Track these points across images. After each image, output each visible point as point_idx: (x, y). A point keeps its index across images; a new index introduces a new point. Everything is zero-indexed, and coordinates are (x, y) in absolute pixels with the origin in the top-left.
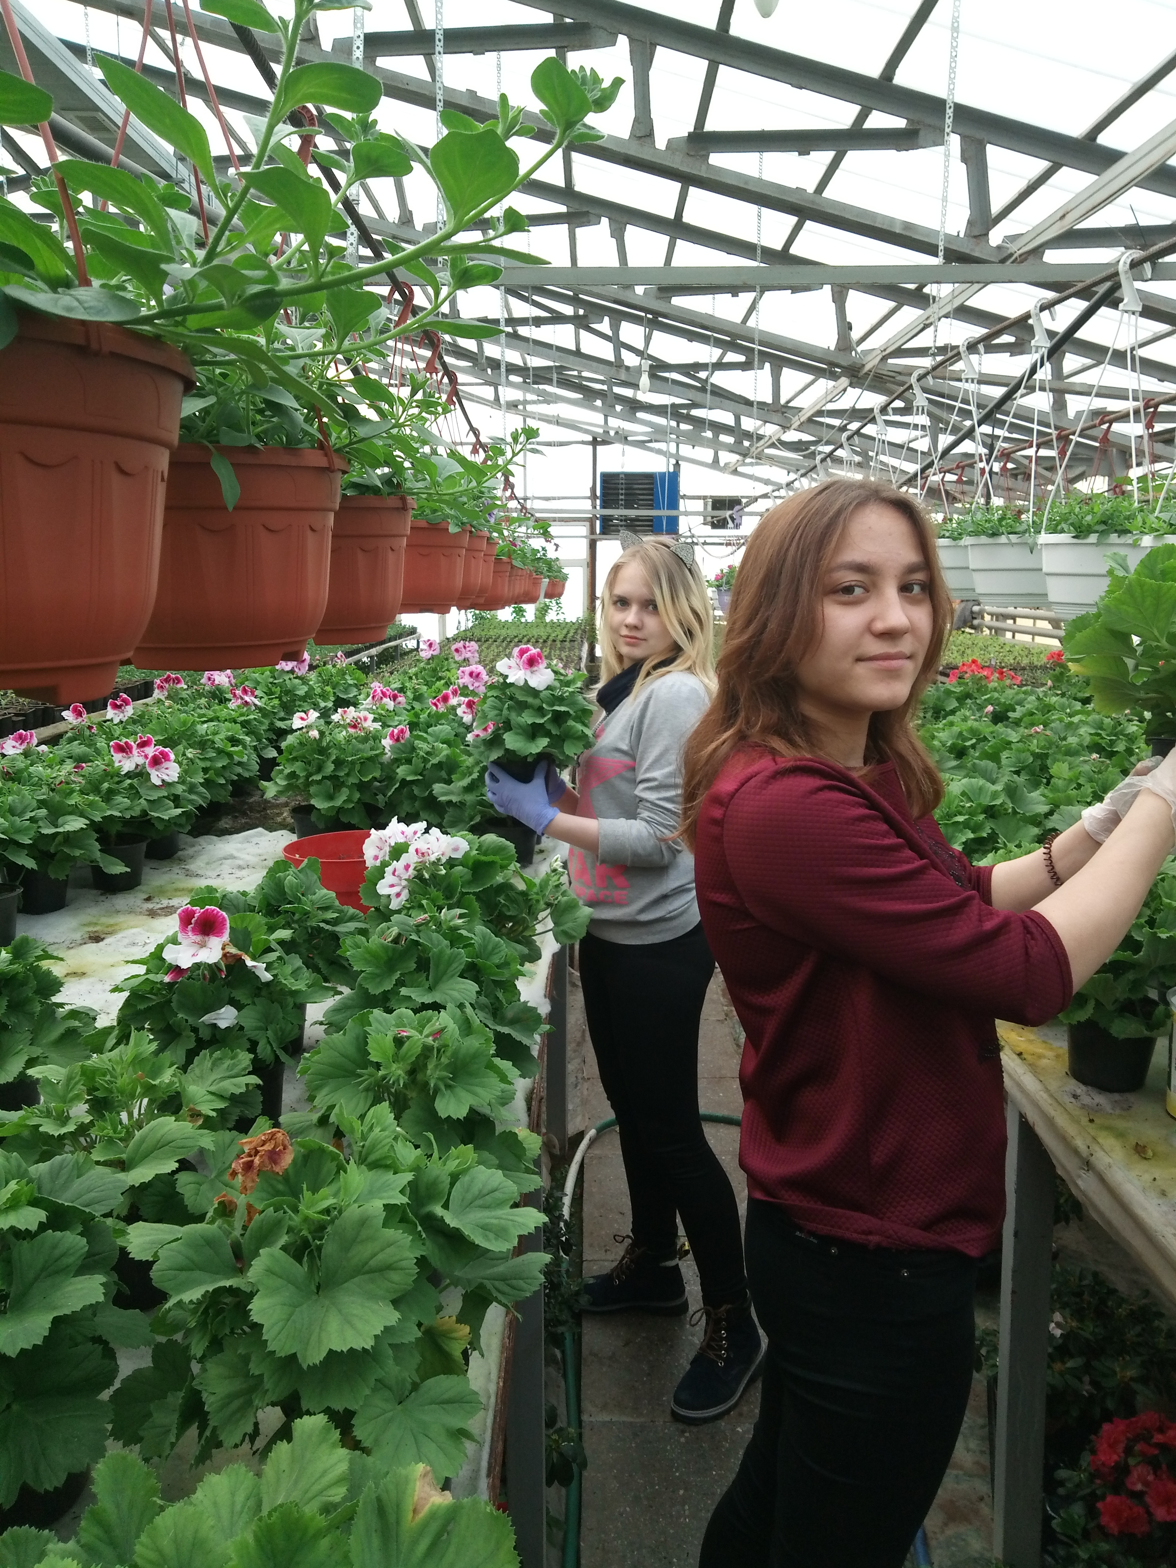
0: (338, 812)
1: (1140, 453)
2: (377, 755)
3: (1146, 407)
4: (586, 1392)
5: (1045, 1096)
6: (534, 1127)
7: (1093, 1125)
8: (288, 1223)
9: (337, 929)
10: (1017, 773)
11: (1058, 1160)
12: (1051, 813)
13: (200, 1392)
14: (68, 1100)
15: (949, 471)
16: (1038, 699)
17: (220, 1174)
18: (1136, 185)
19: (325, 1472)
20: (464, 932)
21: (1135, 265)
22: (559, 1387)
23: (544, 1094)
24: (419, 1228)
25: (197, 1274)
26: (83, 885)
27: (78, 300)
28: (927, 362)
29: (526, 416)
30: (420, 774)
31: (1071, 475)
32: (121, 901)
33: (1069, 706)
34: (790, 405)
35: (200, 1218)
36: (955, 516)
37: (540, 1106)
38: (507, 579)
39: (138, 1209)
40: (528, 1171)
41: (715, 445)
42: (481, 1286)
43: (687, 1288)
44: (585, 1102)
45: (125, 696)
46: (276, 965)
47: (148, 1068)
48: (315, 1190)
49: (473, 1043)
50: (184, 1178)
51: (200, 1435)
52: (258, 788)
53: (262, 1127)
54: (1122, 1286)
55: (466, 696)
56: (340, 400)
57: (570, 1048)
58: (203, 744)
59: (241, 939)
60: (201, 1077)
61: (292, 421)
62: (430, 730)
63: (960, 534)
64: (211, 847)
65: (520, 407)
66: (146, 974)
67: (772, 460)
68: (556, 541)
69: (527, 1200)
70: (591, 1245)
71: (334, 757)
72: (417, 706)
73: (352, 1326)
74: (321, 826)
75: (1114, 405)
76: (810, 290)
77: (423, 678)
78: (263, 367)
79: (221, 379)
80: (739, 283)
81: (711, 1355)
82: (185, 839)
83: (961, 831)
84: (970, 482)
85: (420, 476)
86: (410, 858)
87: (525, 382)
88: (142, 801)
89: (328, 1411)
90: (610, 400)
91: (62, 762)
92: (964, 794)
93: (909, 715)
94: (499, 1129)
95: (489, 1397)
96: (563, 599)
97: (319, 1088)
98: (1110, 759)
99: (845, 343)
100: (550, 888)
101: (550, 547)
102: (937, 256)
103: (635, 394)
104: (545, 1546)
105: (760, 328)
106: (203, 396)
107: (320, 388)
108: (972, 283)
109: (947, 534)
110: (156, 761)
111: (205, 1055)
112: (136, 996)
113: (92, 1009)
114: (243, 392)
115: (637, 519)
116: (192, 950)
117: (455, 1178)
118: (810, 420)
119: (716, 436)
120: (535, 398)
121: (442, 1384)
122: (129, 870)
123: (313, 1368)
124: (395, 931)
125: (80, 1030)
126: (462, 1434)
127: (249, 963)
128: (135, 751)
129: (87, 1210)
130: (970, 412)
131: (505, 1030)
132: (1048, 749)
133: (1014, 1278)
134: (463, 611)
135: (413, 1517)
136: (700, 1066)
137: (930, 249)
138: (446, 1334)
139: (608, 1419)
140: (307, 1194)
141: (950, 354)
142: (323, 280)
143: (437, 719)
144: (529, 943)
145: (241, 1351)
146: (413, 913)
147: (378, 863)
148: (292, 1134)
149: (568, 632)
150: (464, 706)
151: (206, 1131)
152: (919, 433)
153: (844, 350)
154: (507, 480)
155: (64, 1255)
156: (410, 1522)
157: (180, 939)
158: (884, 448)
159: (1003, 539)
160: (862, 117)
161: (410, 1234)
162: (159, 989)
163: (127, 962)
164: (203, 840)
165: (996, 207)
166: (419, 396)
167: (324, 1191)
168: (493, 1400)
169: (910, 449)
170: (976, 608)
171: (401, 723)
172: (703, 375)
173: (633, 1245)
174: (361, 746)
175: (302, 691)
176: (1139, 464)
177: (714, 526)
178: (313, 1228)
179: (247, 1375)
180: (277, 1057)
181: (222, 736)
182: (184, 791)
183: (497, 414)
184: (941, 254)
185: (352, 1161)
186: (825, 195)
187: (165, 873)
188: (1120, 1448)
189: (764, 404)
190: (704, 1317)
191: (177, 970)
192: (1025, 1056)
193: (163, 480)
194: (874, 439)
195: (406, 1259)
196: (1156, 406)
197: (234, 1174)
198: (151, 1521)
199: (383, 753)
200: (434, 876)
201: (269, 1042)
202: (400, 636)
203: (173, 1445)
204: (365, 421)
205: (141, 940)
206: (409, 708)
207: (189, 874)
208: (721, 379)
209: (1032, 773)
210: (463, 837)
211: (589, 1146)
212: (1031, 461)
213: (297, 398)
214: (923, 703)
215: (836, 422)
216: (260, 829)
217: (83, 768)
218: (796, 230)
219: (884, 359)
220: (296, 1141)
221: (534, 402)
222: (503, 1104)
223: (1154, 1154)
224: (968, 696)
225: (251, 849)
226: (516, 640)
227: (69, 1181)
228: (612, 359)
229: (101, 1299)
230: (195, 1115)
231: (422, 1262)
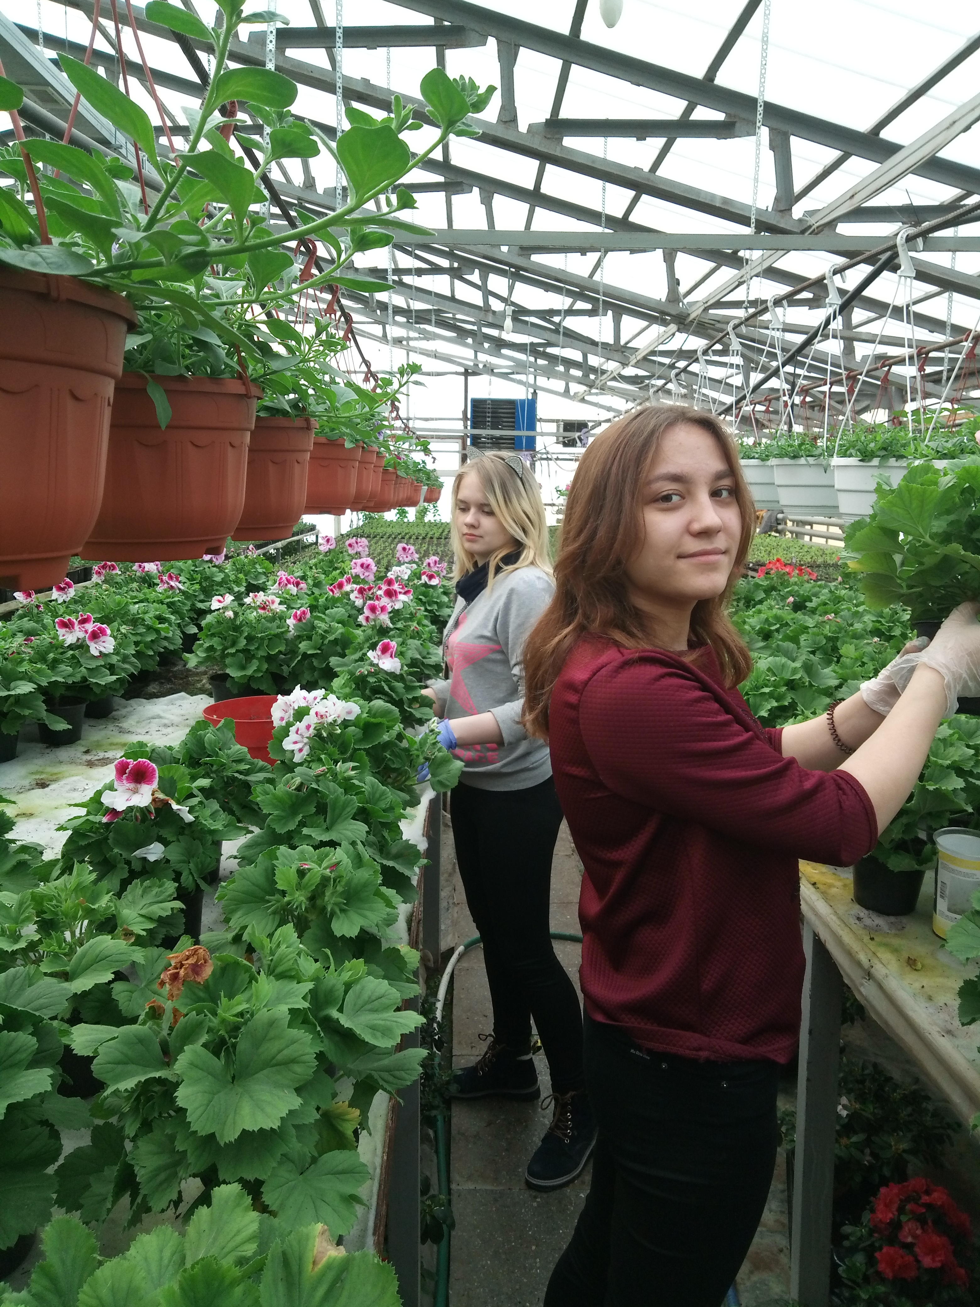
0: (249, 680)
1: (914, 390)
2: (282, 633)
3: (919, 354)
4: (455, 1165)
5: (834, 918)
6: (413, 944)
7: (873, 942)
8: (207, 1024)
9: (249, 778)
10: (813, 653)
11: (844, 970)
12: (840, 686)
13: (132, 1166)
14: (19, 921)
15: (759, 403)
16: (831, 591)
17: (150, 982)
18: (912, 173)
19: (238, 1232)
20: (356, 782)
21: (910, 239)
22: (432, 1161)
23: (421, 917)
24: (319, 1028)
25: (130, 1067)
26: (30, 739)
27: (41, 256)
28: (740, 313)
29: (409, 350)
30: (319, 649)
31: (858, 408)
32: (64, 753)
33: (856, 598)
34: (629, 345)
35: (133, 1020)
36: (764, 440)
37: (418, 927)
38: (393, 487)
39: (80, 1013)
40: (409, 981)
41: (566, 377)
42: (369, 1077)
43: (540, 1078)
44: (455, 923)
45: (68, 580)
46: (197, 808)
47: (88, 895)
48: (231, 996)
49: (363, 875)
50: (118, 987)
51: (132, 1203)
52: (181, 659)
53: (185, 945)
54: (896, 1075)
55: (358, 583)
56: (256, 338)
57: (443, 878)
58: (135, 622)
59: (168, 786)
60: (133, 902)
61: (217, 356)
62: (327, 612)
63: (767, 456)
64: (141, 708)
65: (404, 343)
66: (87, 815)
67: (613, 390)
68: (434, 455)
69: (408, 1005)
70: (460, 1043)
71: (246, 634)
72: (317, 591)
73: (262, 1110)
74: (235, 691)
75: (893, 351)
76: (645, 251)
77: (322, 568)
78: (194, 312)
79: (155, 319)
80: (587, 245)
81: (559, 1133)
82: (118, 701)
83: (767, 700)
84: (776, 412)
85: (320, 401)
86: (311, 719)
87: (408, 322)
88: (82, 669)
89: (241, 1180)
90: (479, 339)
91: (13, 635)
92: (769, 669)
93: (724, 604)
94: (384, 946)
95: (375, 1169)
96: (439, 503)
97: (233, 911)
98: (888, 642)
99: (674, 295)
100: (428, 745)
101: (429, 460)
102: (749, 226)
103: (500, 334)
104: (419, 1294)
105: (605, 281)
106: (141, 334)
107: (239, 328)
108: (777, 250)
109: (757, 456)
110: (95, 636)
111: (137, 884)
112: (78, 834)
113: (39, 845)
114: (174, 332)
115: (501, 438)
116: (127, 796)
117: (348, 986)
118: (645, 359)
119: (567, 370)
120: (417, 335)
121: (337, 1158)
122: (70, 727)
123: (229, 1145)
124: (298, 780)
125: (29, 862)
126: (353, 1199)
127: (175, 806)
128: (77, 627)
129: (37, 1014)
130: (776, 354)
131: (390, 863)
132: (838, 633)
133: (808, 1069)
134: (355, 513)
135: (313, 1268)
136: (552, 893)
137: (744, 220)
138: (341, 1117)
139: (472, 1187)
140: (224, 1000)
141: (760, 308)
142: (246, 244)
143: (332, 603)
144: (409, 790)
145: (168, 1131)
146: (313, 765)
147: (284, 723)
148: (212, 950)
149: (443, 531)
150: (356, 592)
151: (138, 948)
152: (734, 371)
153: (673, 301)
154: (393, 404)
155: (17, 1051)
156: (310, 1271)
157: (116, 787)
158: (705, 383)
159: (802, 461)
160: (689, 110)
161: (310, 1033)
162: (98, 828)
163: (70, 805)
164: (133, 702)
165: (798, 187)
166: (324, 337)
167: (238, 998)
168: (378, 1171)
169: (727, 384)
170: (780, 516)
171: (303, 606)
172: (556, 319)
173: (494, 1043)
174: (269, 625)
175: (219, 577)
176: (913, 400)
177: (565, 445)
178: (229, 1028)
179: (173, 1151)
180: (198, 886)
181: (151, 614)
182: (119, 661)
183: (385, 348)
184: (753, 225)
185: (262, 973)
186: (658, 173)
187: (102, 729)
188: (895, 1207)
189: (607, 344)
190: (553, 1102)
191: (113, 812)
192: (818, 885)
193: (109, 405)
194: (697, 375)
195: (308, 1054)
196: (927, 353)
197: (162, 983)
198: (92, 1273)
199: (288, 631)
200: (330, 734)
201: (191, 873)
202: (302, 532)
203: (109, 1211)
204: (277, 356)
205: (80, 786)
206: (310, 593)
207: (122, 731)
208: (571, 323)
209: (825, 653)
210: (355, 702)
211: (459, 960)
212: (825, 396)
213: (220, 337)
214: (735, 594)
215: (666, 361)
216: (183, 694)
217: (32, 641)
218: (634, 202)
219: (706, 309)
220: (215, 957)
221: (416, 339)
222: (389, 925)
223: (923, 966)
224: (773, 588)
225: (175, 710)
226: (400, 537)
227: (22, 989)
228: (481, 304)
229: (49, 1088)
230: (128, 934)
231: (320, 1056)
